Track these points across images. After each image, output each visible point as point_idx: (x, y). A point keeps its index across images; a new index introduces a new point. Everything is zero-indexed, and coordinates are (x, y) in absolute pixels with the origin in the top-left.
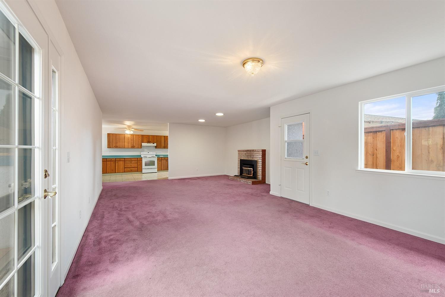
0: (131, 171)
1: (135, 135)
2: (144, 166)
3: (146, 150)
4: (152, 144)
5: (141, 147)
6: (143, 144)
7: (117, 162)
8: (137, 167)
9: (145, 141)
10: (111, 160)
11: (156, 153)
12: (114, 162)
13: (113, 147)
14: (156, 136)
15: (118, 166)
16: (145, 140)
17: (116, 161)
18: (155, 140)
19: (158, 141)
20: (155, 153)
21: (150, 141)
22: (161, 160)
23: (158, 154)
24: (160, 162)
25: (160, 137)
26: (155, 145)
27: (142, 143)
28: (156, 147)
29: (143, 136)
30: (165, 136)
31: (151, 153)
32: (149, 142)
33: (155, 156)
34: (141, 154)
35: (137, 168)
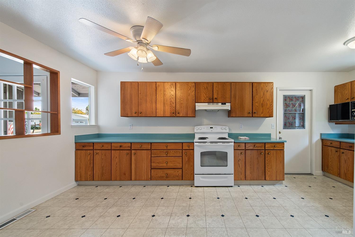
0: (167, 177)
1: (179, 83)
2: (198, 168)
3: (205, 121)
4: (220, 104)
5: (194, 113)
6: (199, 106)
7: (133, 151)
8: (182, 169)
9: (203, 98)
10: (121, 146)
11: (229, 129)
12: (128, 151)
13: (132, 114)
14: (231, 83)
15: (136, 164)
16: (203, 96)
17: (131, 150)
18: (228, 96)
19: (235, 97)
20: (227, 128)
21: (215, 96)
22: (245, 150)
23: (234, 132)
24: (243, 156)
25: (242, 85)
26: (228, 106)
27: (196, 102)
28: (229, 113)
29: (197, 85)
30: (252, 83)
31: (217, 129)
32: (212, 100)
33: (226, 136)
34: (195, 131)
35: (180, 171)
